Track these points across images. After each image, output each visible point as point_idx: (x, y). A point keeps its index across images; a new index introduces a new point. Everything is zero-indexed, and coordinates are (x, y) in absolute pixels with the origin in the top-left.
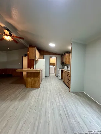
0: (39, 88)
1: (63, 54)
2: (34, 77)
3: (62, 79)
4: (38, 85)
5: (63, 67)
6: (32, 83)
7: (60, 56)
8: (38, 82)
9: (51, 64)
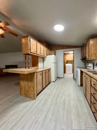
0: (35, 99)
1: (84, 44)
2: (27, 81)
3: (82, 85)
4: (32, 94)
5: (85, 65)
6: (26, 90)
7: (79, 49)
8: (32, 89)
9: (68, 62)
